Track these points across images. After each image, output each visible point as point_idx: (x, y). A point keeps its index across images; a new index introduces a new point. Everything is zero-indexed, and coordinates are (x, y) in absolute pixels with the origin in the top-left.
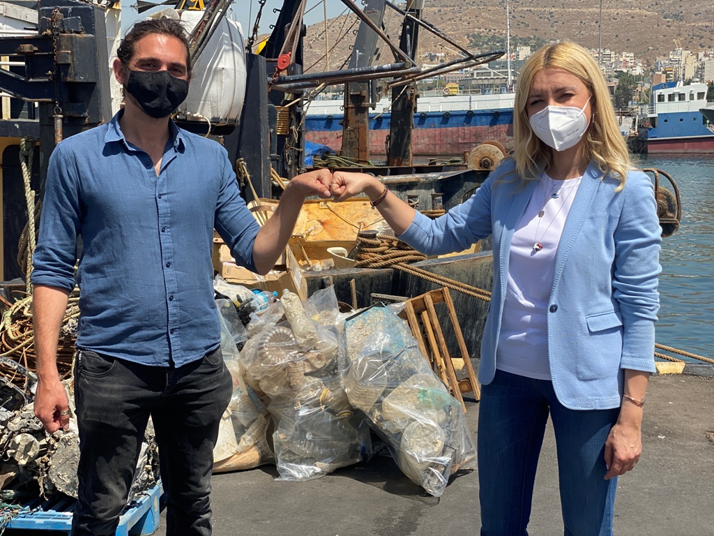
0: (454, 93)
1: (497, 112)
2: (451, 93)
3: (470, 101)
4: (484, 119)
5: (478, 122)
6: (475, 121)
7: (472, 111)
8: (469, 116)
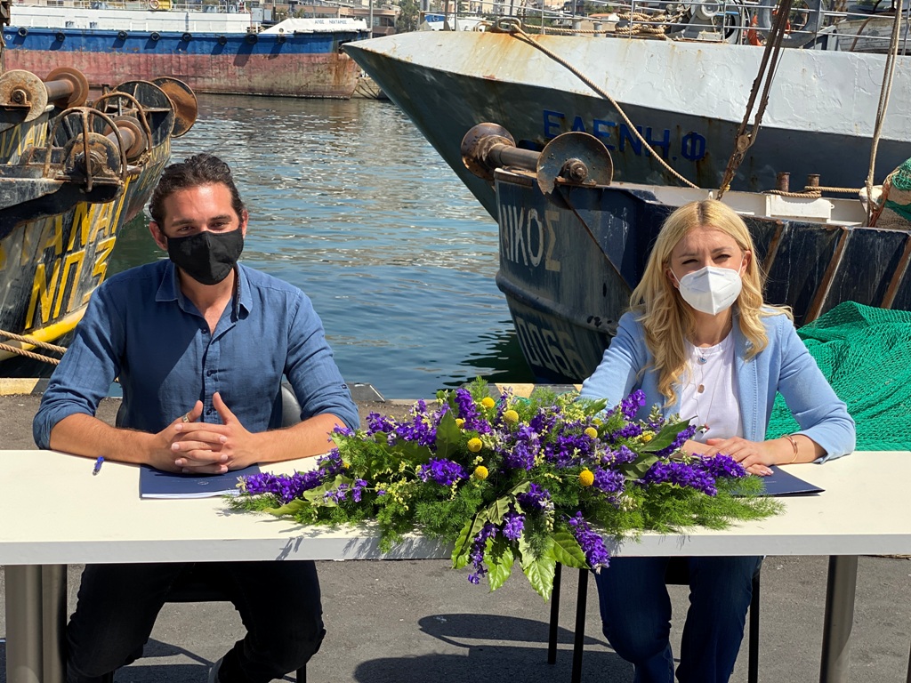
0: (164, 8)
1: (223, 37)
2: (160, 8)
3: (187, 20)
4: (206, 46)
5: (198, 49)
6: (194, 47)
7: (189, 34)
8: (186, 40)
